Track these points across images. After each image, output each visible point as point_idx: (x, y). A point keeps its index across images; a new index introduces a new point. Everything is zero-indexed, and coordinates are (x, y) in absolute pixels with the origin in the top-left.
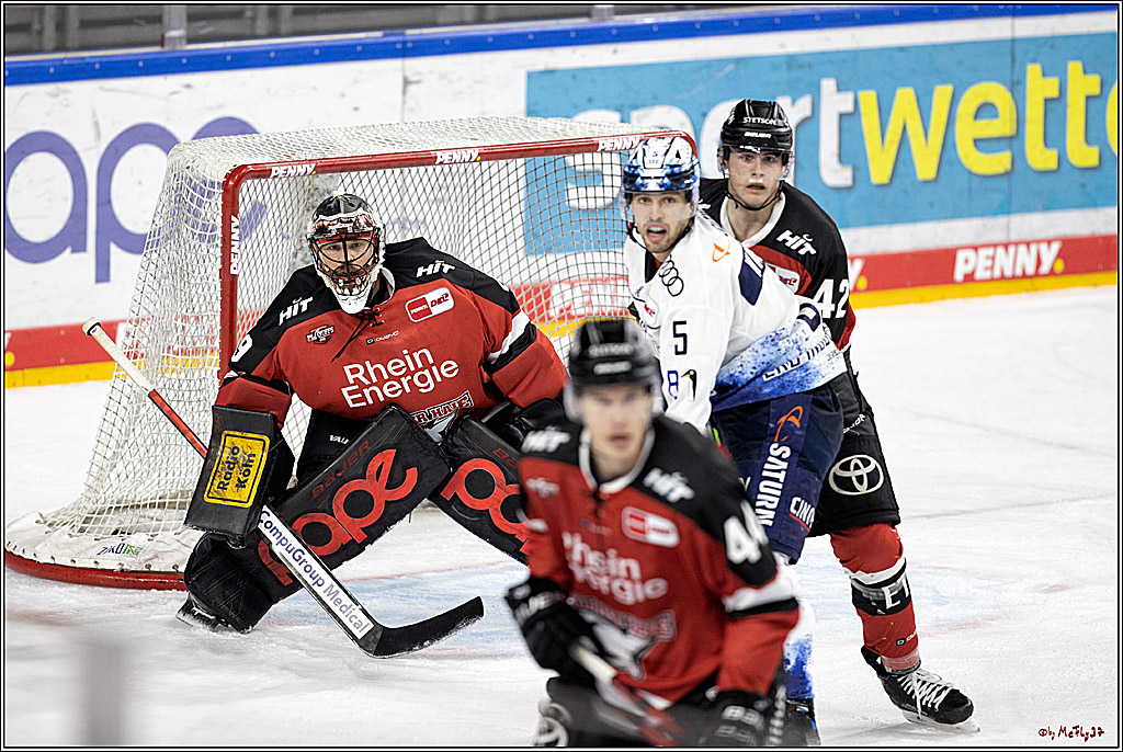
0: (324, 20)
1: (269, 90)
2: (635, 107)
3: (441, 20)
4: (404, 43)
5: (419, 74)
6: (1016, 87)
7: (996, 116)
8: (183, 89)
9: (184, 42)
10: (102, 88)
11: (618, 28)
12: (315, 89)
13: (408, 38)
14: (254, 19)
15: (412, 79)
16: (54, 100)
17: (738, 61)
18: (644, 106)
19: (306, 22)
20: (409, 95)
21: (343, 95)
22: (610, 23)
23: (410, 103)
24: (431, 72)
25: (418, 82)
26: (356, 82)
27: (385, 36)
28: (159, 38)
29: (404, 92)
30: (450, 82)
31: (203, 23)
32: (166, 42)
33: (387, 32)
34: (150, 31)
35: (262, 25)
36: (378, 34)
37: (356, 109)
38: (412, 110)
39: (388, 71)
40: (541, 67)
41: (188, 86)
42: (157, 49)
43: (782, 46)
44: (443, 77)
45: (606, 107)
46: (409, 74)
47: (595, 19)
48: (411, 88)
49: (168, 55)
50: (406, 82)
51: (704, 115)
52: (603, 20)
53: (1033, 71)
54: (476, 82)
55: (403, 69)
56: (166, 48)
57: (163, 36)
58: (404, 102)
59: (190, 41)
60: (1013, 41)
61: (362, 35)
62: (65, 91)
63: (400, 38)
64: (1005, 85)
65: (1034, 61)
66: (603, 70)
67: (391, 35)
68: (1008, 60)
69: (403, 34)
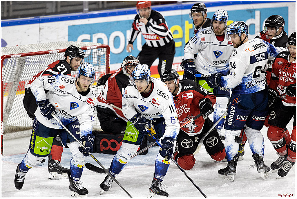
1: (8, 32)
2: (94, 33)
4: (39, 20)
5: (43, 27)
6: (183, 26)
7: (178, 33)
11: (89, 15)
12: (19, 31)
13: (40, 19)
15: (42, 28)
17: (118, 22)
18: (96, 33)
21: (25, 32)
22: (87, 14)
23: (41, 34)
24: (46, 26)
25: (43, 29)
26: (28, 29)
29: (40, 31)
30: (50, 29)
33: (35, 17)
36: (33, 18)
37: (28, 35)
38: (41, 35)
39: (36, 26)
40: (71, 25)
43: (128, 18)
44: (49, 27)
45: (87, 34)
46: (41, 27)
47: (84, 13)
48: (41, 30)
50: (40, 29)
51: (110, 35)
52: (86, 13)
53: (187, 22)
54: (56, 28)
55: (39, 26)
58: (40, 34)
60: (182, 15)
61: (29, 18)
63: (38, 19)
64: (180, 25)
65: (187, 20)
66: (86, 25)
67: (36, 18)
68: (181, 20)
69: (39, 18)
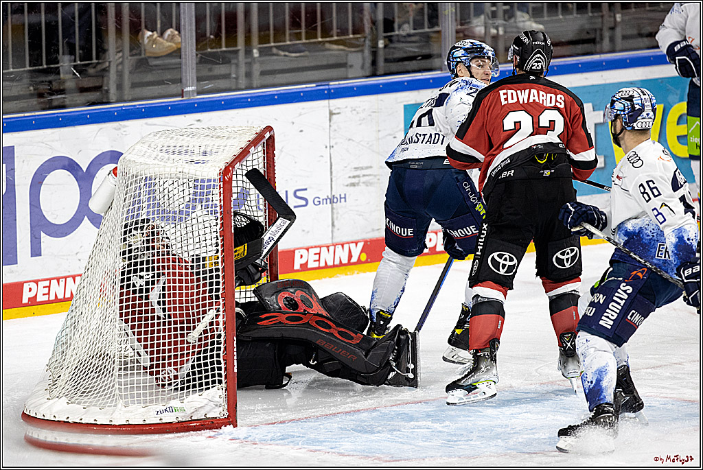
0: (279, 78)
3: (350, 76)
4: (329, 90)
5: (339, 108)
8: (196, 122)
9: (195, 94)
10: (146, 124)
12: (276, 120)
13: (331, 87)
14: (237, 78)
15: (334, 112)
16: (117, 132)
19: (269, 79)
20: (332, 122)
21: (293, 123)
23: (334, 126)
24: (346, 107)
25: (339, 113)
26: (300, 115)
27: (317, 86)
28: (180, 92)
29: (330, 120)
30: (358, 113)
31: (207, 82)
32: (184, 94)
33: (318, 84)
34: (174, 88)
35: (243, 82)
36: (314, 85)
37: (301, 131)
38: (335, 130)
39: (322, 106)
40: (411, 102)
41: (199, 120)
42: (180, 99)
44: (353, 110)
46: (331, 109)
47: (443, 72)
48: (334, 117)
49: (186, 102)
50: (331, 114)
55: (329, 106)
56: (184, 98)
57: (183, 90)
58: (330, 126)
59: (199, 93)
61: (304, 86)
62: (125, 126)
63: (327, 87)
67: (321, 85)
69: (328, 85)
